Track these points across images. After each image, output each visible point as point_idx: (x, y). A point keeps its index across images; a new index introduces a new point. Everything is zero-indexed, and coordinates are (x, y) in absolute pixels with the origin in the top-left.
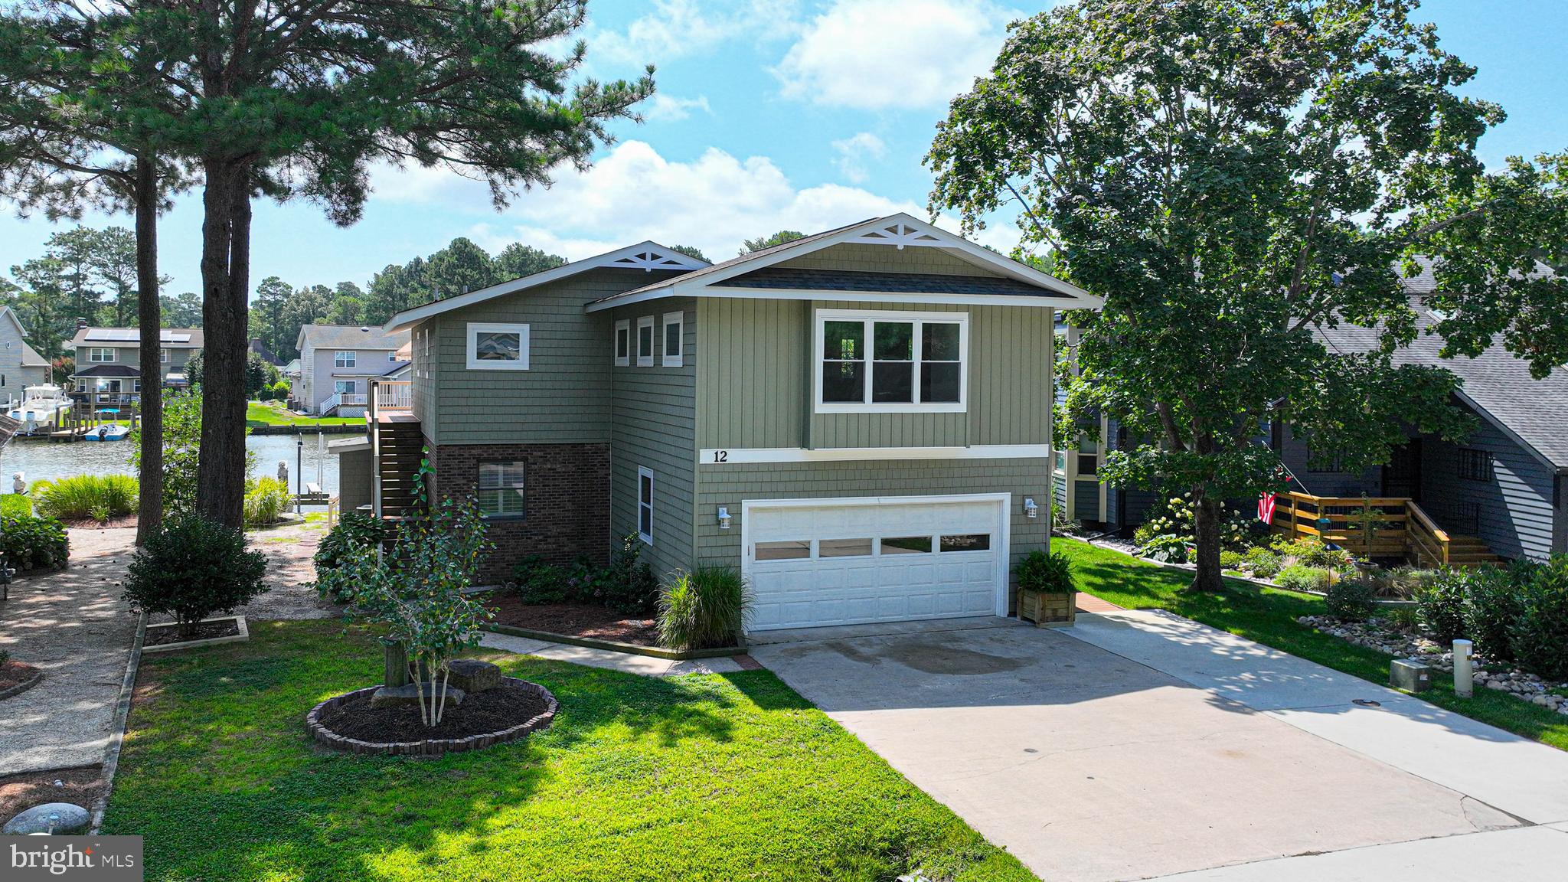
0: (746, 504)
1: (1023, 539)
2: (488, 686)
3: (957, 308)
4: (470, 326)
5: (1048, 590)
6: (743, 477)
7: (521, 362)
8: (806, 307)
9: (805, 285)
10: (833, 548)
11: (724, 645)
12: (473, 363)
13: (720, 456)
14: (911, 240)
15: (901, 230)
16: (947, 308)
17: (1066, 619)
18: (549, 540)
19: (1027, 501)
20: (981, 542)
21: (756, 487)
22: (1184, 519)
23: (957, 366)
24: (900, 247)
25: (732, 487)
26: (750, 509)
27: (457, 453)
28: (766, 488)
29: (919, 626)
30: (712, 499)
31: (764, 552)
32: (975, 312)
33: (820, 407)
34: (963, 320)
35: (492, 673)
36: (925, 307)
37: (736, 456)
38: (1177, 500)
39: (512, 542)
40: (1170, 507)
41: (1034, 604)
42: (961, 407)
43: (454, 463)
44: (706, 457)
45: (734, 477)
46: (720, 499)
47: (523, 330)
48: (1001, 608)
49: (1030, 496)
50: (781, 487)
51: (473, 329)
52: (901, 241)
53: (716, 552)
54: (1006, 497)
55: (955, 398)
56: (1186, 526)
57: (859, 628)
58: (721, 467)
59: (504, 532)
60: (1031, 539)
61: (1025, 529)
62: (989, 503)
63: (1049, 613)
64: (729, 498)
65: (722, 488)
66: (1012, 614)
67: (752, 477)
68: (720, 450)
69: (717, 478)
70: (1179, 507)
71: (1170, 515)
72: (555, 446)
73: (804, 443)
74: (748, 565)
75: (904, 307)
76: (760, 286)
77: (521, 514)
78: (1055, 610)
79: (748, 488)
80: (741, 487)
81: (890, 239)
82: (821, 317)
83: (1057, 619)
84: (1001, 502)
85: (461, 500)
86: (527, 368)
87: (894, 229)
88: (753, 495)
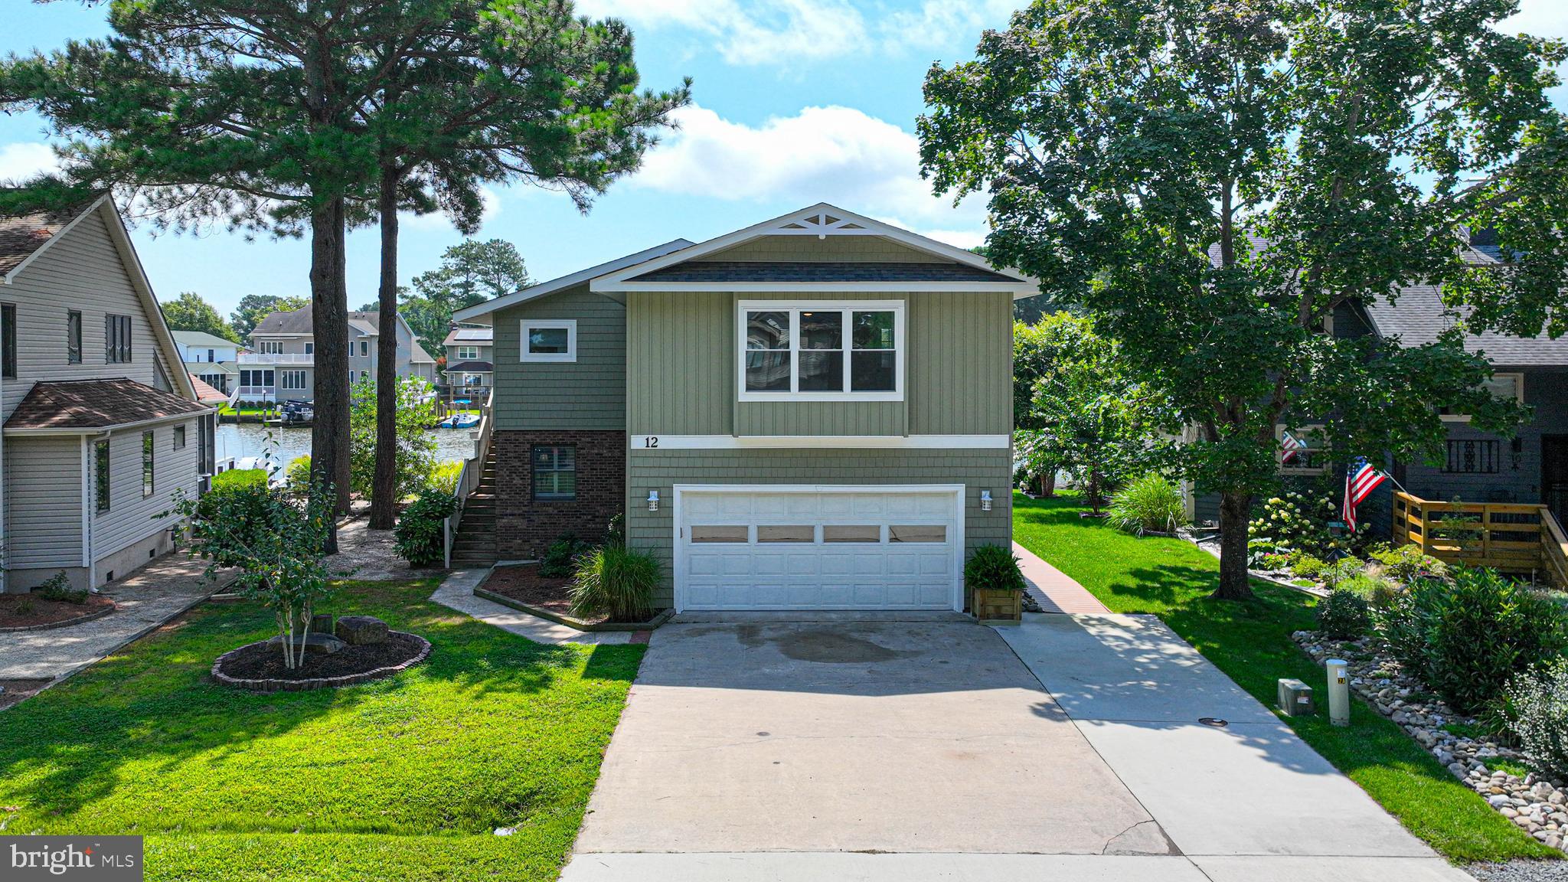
0: (678, 489)
1: (980, 533)
2: (374, 639)
3: (893, 296)
4: (523, 322)
5: (986, 585)
6: (674, 462)
7: (570, 356)
8: (730, 299)
9: (723, 278)
10: (768, 535)
12: (526, 356)
13: (651, 442)
14: (833, 230)
15: (822, 220)
16: (881, 296)
17: (1012, 617)
18: (597, 520)
19: (984, 493)
20: (938, 534)
21: (688, 472)
23: (892, 356)
24: (822, 237)
25: (664, 472)
26: (683, 493)
27: (513, 437)
28: (698, 473)
29: (858, 616)
30: (642, 483)
31: (700, 536)
32: (913, 299)
33: (744, 396)
34: (899, 310)
35: (379, 629)
36: (856, 296)
37: (666, 442)
39: (563, 520)
41: (999, 599)
42: (898, 395)
43: (510, 447)
44: (637, 442)
45: (665, 462)
46: (652, 483)
47: (571, 326)
48: (957, 602)
49: (986, 488)
50: (713, 473)
51: (526, 325)
52: (822, 231)
53: (648, 533)
54: (960, 489)
55: (890, 386)
57: (797, 614)
58: (653, 454)
59: (556, 511)
60: (989, 533)
61: (983, 523)
62: (945, 495)
63: (991, 610)
64: (660, 483)
65: (654, 472)
66: (966, 610)
67: (683, 463)
68: (651, 436)
69: (650, 462)
72: (602, 432)
73: (731, 431)
74: (681, 547)
75: (833, 296)
77: (573, 494)
78: (998, 608)
79: (680, 472)
80: (673, 472)
81: (811, 230)
82: (744, 308)
83: (1000, 616)
84: (955, 494)
85: (517, 481)
86: (575, 360)
87: (815, 220)
88: (685, 479)
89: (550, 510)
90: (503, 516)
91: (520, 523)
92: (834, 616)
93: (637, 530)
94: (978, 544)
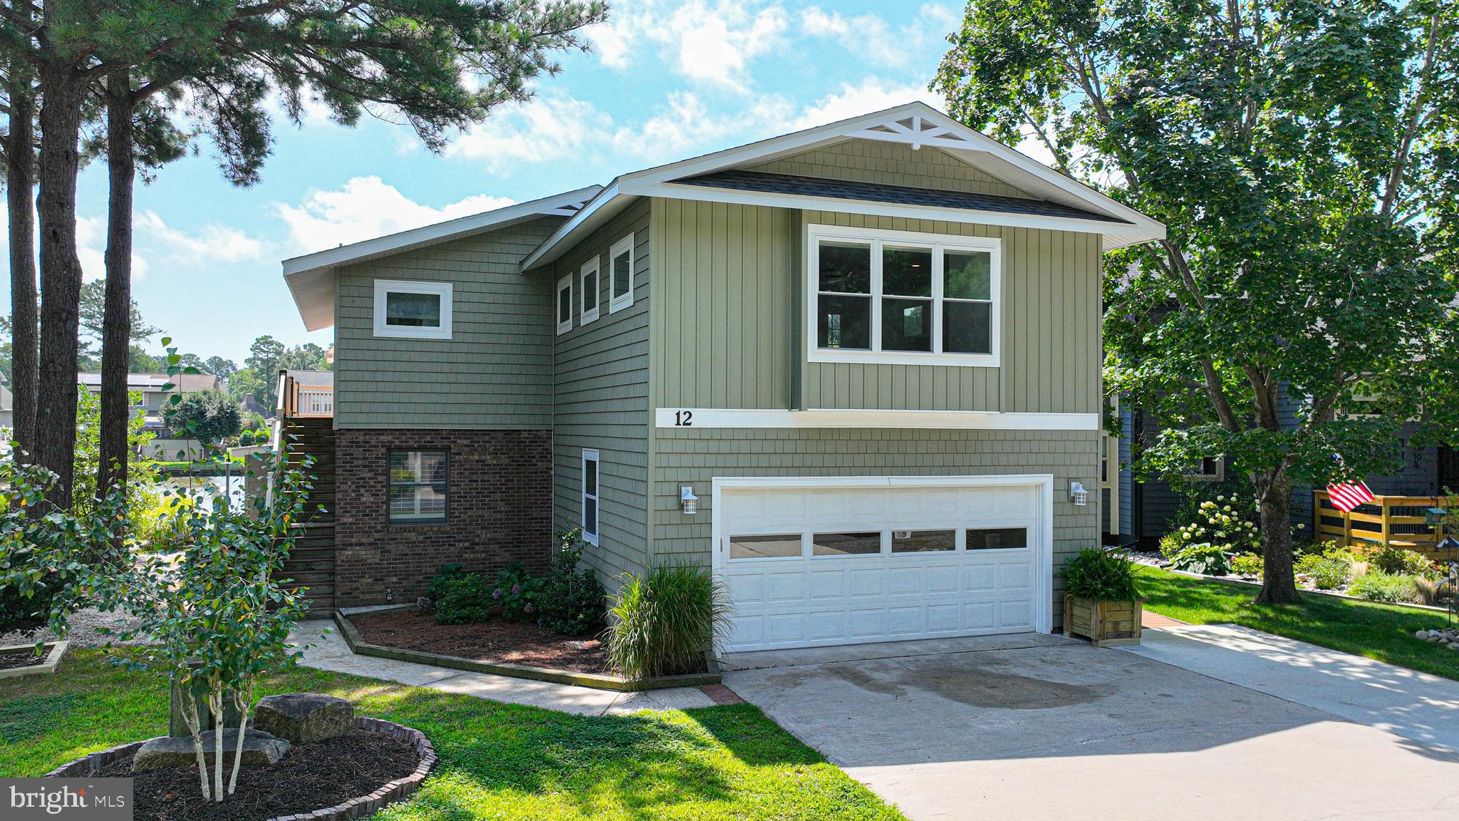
0: (719, 483)
1: (1068, 534)
2: (333, 731)
3: (987, 231)
4: (378, 283)
5: (1108, 597)
6: (713, 447)
7: (444, 331)
8: (793, 222)
10: (826, 544)
11: (690, 672)
12: (382, 329)
13: (683, 418)
14: (929, 139)
15: (917, 124)
16: (974, 230)
17: (1130, 634)
18: (477, 548)
19: (1074, 485)
20: (1013, 538)
21: (731, 461)
22: (1218, 527)
23: (988, 307)
24: (916, 147)
25: (699, 461)
26: (725, 490)
27: (361, 439)
28: (744, 461)
29: (944, 646)
30: (671, 475)
32: (1010, 237)
33: (814, 353)
34: (994, 246)
35: (340, 712)
36: (948, 228)
37: (705, 418)
38: (1209, 504)
39: (431, 550)
40: (1201, 512)
41: (1089, 615)
42: (992, 360)
43: (358, 452)
44: (664, 418)
45: (701, 447)
46: (683, 475)
47: (445, 291)
48: (1043, 621)
49: (1077, 479)
50: (764, 461)
51: (383, 288)
52: (916, 139)
53: (678, 546)
54: (1047, 480)
55: (985, 348)
56: (1221, 534)
57: (867, 648)
58: (684, 434)
59: (421, 538)
60: (1078, 533)
61: (1071, 521)
62: (1025, 488)
63: (1109, 627)
64: (695, 474)
65: (687, 461)
66: (1058, 629)
67: (725, 447)
68: (682, 410)
69: (679, 447)
70: (1211, 512)
71: (1202, 522)
72: (484, 432)
73: (793, 401)
74: (721, 564)
75: (920, 226)
77: (442, 515)
78: (1116, 624)
79: (721, 461)
80: (711, 461)
81: (904, 136)
82: (815, 236)
84: (1040, 487)
85: (367, 498)
86: (449, 336)
87: (908, 123)
88: (727, 470)
89: (413, 536)
90: (346, 546)
91: (371, 556)
94: (1066, 547)
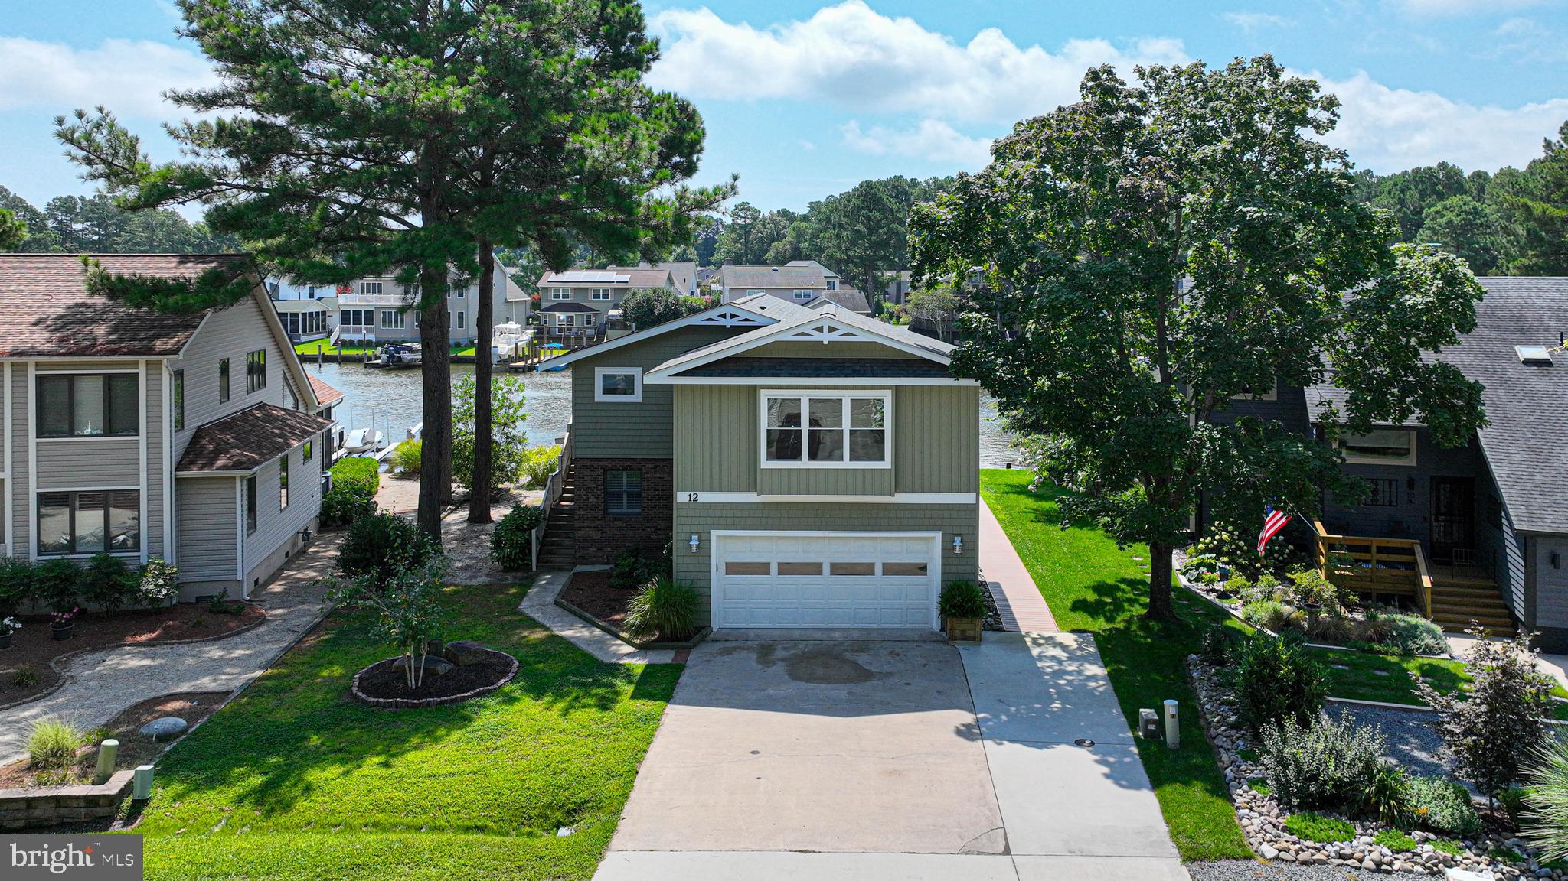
0: (714, 534)
1: (954, 569)
3: (882, 388)
4: (597, 369)
5: (954, 615)
6: (711, 513)
7: (636, 397)
8: (754, 390)
9: (748, 374)
10: (786, 569)
11: (673, 641)
12: (600, 397)
13: (693, 497)
14: (835, 337)
15: (826, 329)
16: (871, 388)
17: (974, 639)
19: (956, 539)
20: (923, 569)
21: (722, 521)
23: (882, 433)
24: (826, 342)
25: (702, 521)
26: (718, 537)
27: (589, 464)
28: (730, 522)
30: (686, 529)
31: (733, 569)
32: (898, 391)
33: (765, 464)
34: (886, 397)
36: (854, 388)
37: (705, 497)
39: (631, 533)
42: (887, 464)
43: (587, 472)
44: (682, 497)
45: (704, 513)
46: (694, 529)
47: (636, 373)
48: (936, 624)
49: (959, 535)
50: (742, 522)
51: (600, 372)
52: (826, 338)
54: (938, 535)
55: (881, 457)
56: (1226, 548)
57: (808, 632)
58: (694, 506)
59: (625, 524)
60: (961, 569)
62: (926, 539)
63: (957, 633)
64: (700, 529)
65: (695, 521)
66: (942, 629)
67: (719, 513)
68: (693, 493)
69: (691, 513)
73: (755, 489)
74: (718, 580)
75: (835, 388)
76: (711, 375)
77: (639, 510)
78: (963, 632)
79: (716, 521)
80: (710, 521)
81: (817, 337)
82: (765, 396)
83: (965, 638)
84: (933, 538)
85: (592, 500)
86: (640, 400)
87: (820, 329)
88: (719, 527)
89: (619, 523)
90: (580, 528)
91: (595, 535)
92: (837, 634)
93: (681, 564)
94: (952, 578)
